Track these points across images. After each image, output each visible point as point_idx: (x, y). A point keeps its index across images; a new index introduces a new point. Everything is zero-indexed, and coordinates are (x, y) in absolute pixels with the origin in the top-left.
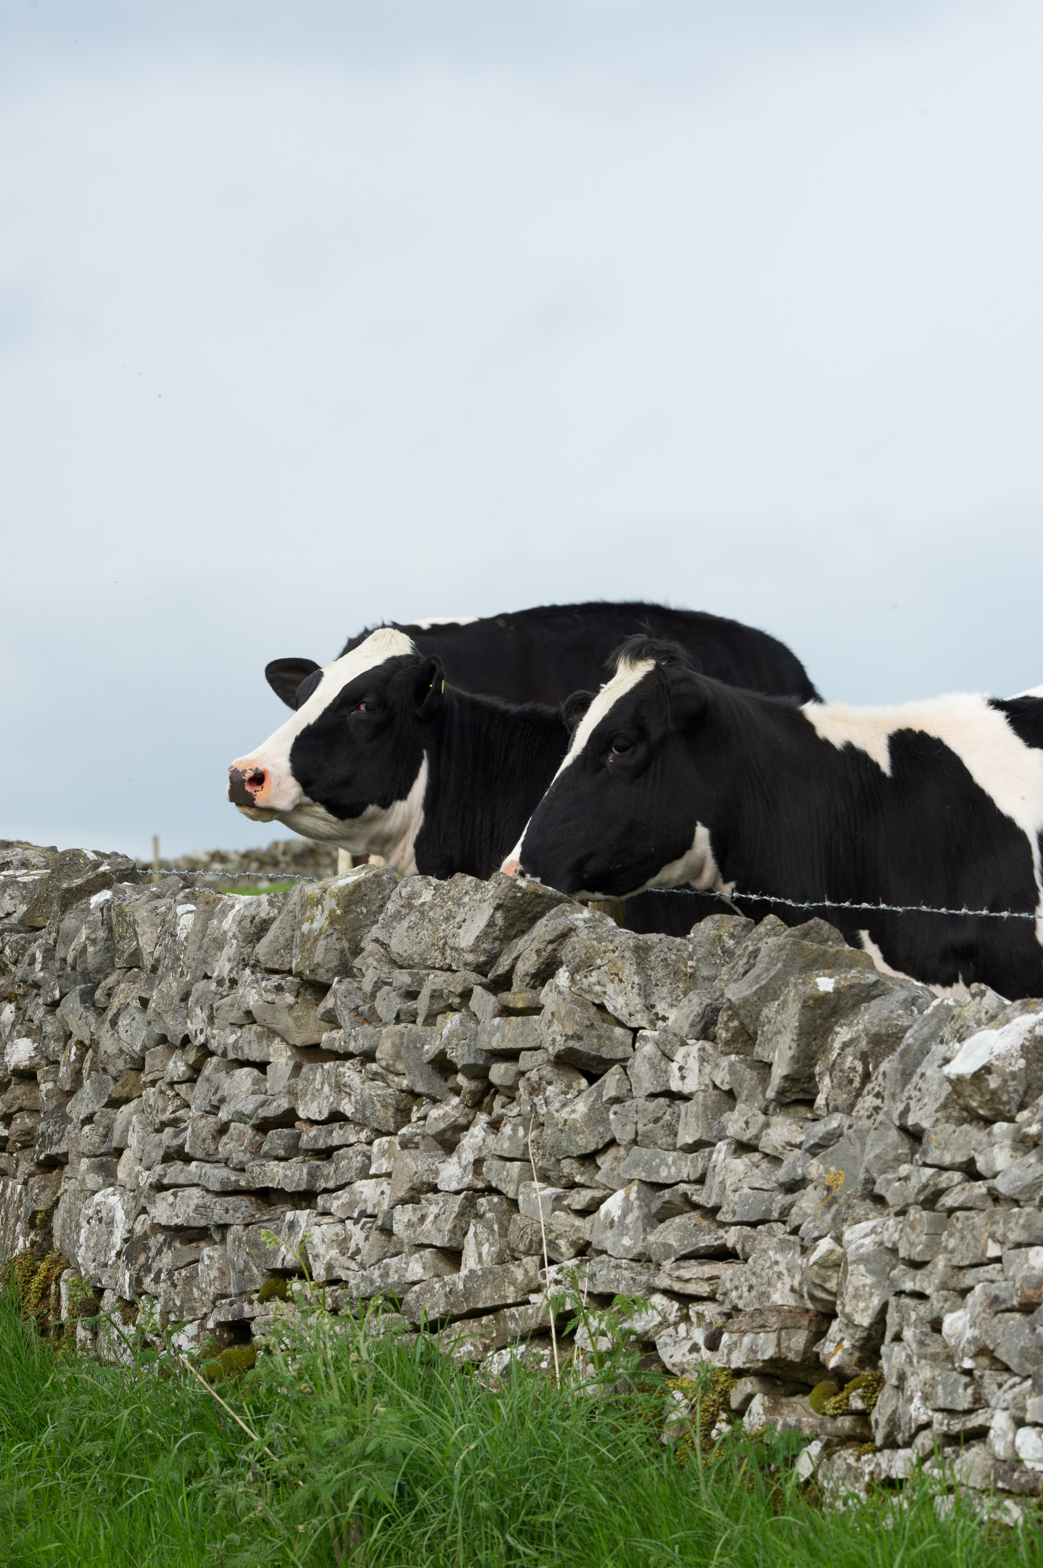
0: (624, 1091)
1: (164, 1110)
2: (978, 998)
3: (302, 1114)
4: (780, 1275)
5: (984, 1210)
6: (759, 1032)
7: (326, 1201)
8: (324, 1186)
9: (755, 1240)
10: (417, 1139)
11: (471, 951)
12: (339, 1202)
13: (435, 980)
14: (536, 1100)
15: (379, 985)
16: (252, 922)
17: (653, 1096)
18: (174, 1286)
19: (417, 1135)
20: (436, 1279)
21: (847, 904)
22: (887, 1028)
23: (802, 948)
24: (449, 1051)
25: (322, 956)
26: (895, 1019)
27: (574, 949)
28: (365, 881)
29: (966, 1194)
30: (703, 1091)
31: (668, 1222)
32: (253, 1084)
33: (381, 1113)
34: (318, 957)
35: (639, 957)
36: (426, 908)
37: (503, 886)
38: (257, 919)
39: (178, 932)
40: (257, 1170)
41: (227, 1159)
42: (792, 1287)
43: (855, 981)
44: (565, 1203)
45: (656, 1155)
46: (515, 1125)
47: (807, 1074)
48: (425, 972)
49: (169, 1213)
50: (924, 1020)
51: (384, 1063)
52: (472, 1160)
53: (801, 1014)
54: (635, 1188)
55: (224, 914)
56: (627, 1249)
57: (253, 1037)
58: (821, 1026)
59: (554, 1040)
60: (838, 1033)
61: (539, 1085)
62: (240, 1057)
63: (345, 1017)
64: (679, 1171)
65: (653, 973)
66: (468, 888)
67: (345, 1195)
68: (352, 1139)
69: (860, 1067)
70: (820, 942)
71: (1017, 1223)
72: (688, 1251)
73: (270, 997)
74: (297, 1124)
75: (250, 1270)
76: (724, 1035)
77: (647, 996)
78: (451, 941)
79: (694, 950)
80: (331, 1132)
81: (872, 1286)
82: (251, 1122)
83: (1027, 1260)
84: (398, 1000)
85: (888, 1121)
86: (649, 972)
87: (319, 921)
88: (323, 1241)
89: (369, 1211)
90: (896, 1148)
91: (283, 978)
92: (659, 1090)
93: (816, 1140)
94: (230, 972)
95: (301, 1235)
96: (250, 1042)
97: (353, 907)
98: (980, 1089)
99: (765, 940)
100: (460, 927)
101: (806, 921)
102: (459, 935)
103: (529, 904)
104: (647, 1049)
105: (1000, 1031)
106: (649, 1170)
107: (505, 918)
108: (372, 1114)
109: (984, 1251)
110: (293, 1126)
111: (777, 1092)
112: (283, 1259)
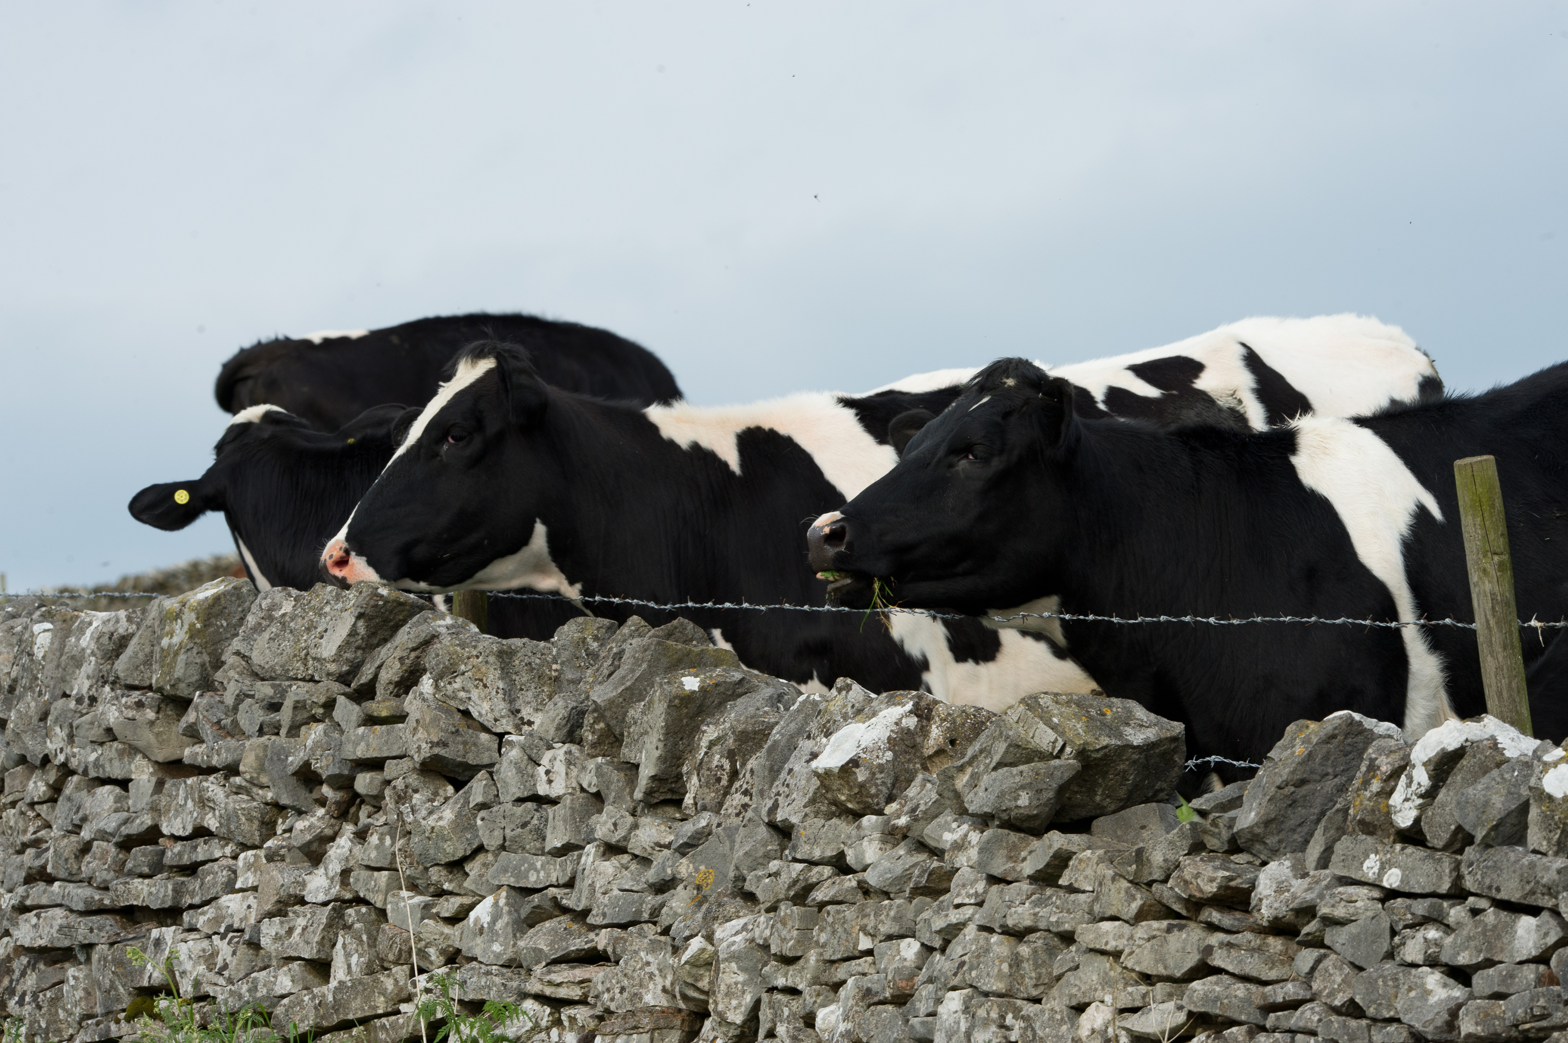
0: (491, 797)
1: (25, 832)
2: (844, 693)
3: (165, 830)
4: (651, 976)
5: (855, 904)
6: (626, 734)
7: (192, 917)
8: (189, 901)
9: (625, 942)
10: (283, 851)
11: (334, 661)
12: (206, 918)
13: (297, 691)
14: (402, 808)
15: (240, 698)
16: (110, 638)
17: (520, 800)
18: (39, 1007)
19: (283, 847)
20: (305, 992)
21: (710, 604)
22: (753, 725)
23: (667, 648)
24: (313, 762)
25: (182, 671)
26: (761, 716)
27: (438, 655)
28: (224, 594)
29: (836, 887)
30: (570, 794)
31: (537, 927)
32: (115, 802)
33: (246, 827)
34: (179, 672)
35: (503, 662)
36: (287, 618)
37: (364, 594)
38: (115, 636)
39: (35, 650)
40: (121, 888)
41: (91, 878)
42: (664, 987)
43: (720, 679)
44: (434, 911)
45: (524, 860)
46: (382, 834)
47: (674, 773)
48: (287, 683)
49: (32, 935)
50: (790, 716)
51: (248, 776)
52: (339, 871)
53: (667, 714)
54: (504, 894)
55: (82, 631)
56: (498, 956)
57: (113, 754)
58: (687, 725)
59: (419, 748)
60: (704, 732)
61: (405, 793)
62: (101, 775)
63: (207, 731)
64: (548, 875)
65: (517, 678)
66: (329, 598)
67: (211, 910)
68: (217, 854)
69: (727, 766)
70: (684, 642)
71: (888, 915)
72: (558, 955)
73: (130, 714)
74: (161, 840)
75: (116, 989)
76: (590, 738)
77: (512, 701)
78: (313, 652)
79: (558, 653)
80: (196, 847)
81: (744, 984)
82: (114, 840)
83: (899, 952)
84: (261, 712)
85: (756, 818)
86: (514, 677)
87: (179, 635)
88: (190, 957)
89: (236, 926)
90: (765, 845)
91: (143, 694)
92: (526, 794)
93: (685, 840)
94: (90, 689)
95: (167, 952)
96: (111, 760)
97: (213, 620)
98: (848, 782)
99: (629, 641)
100: (322, 637)
101: (670, 622)
102: (320, 645)
103: (391, 612)
104: (514, 754)
105: (867, 724)
106: (518, 875)
107: (367, 627)
108: (237, 828)
109: (856, 944)
110: (157, 843)
111: (645, 793)
112: (150, 977)
